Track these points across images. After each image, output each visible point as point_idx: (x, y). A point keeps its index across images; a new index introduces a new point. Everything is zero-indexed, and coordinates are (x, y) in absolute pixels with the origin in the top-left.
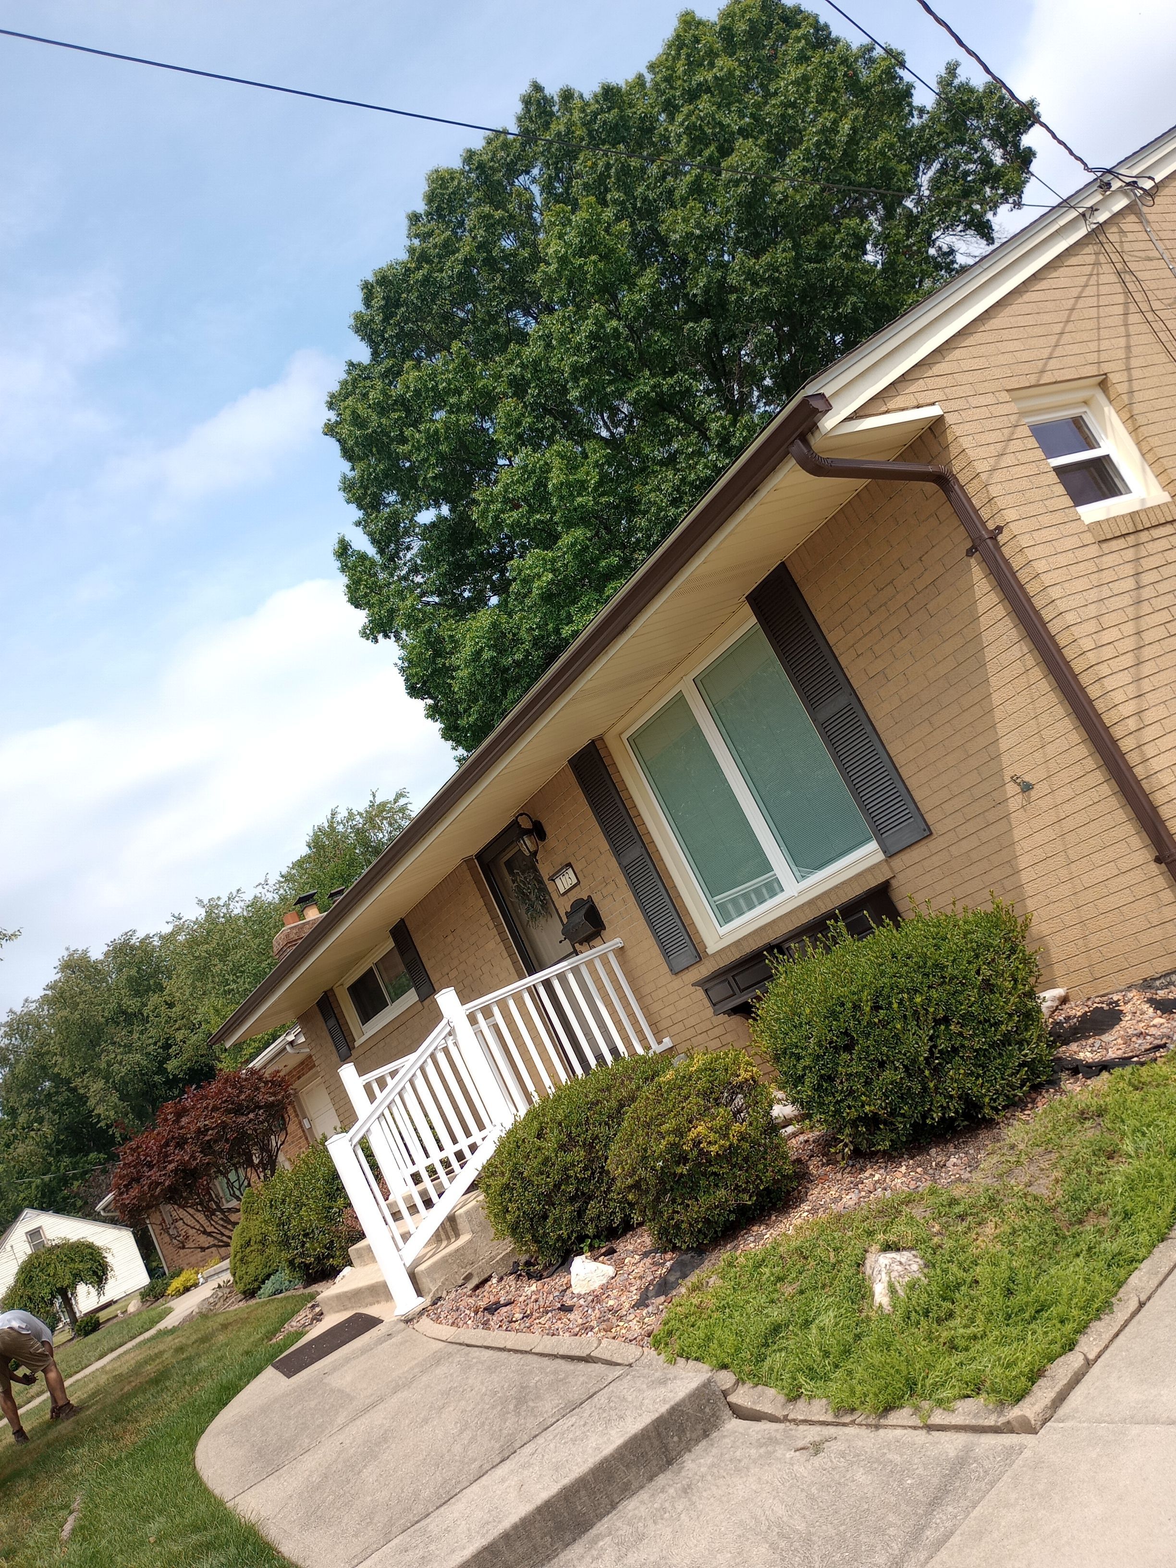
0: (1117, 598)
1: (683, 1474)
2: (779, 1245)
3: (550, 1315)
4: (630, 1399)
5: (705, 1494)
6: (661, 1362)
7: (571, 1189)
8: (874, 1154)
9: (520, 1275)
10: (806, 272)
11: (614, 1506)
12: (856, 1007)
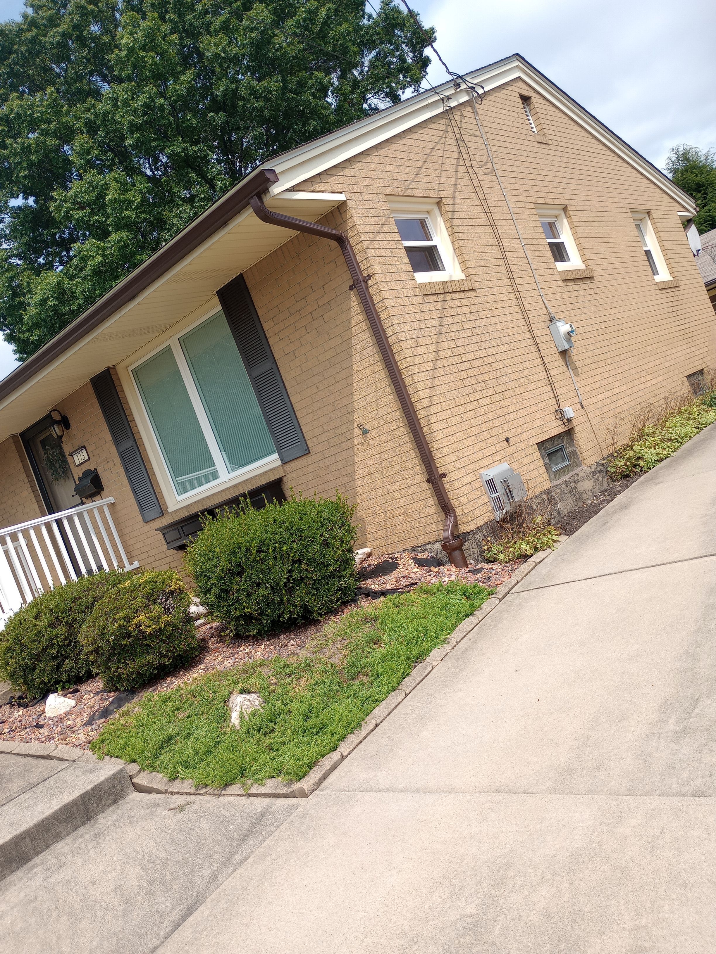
0: (428, 329)
1: (97, 826)
2: (181, 689)
3: (28, 730)
4: (69, 781)
5: (107, 838)
6: (94, 759)
7: (54, 651)
8: (248, 637)
9: (14, 705)
10: (288, 98)
11: (48, 847)
12: (248, 550)
